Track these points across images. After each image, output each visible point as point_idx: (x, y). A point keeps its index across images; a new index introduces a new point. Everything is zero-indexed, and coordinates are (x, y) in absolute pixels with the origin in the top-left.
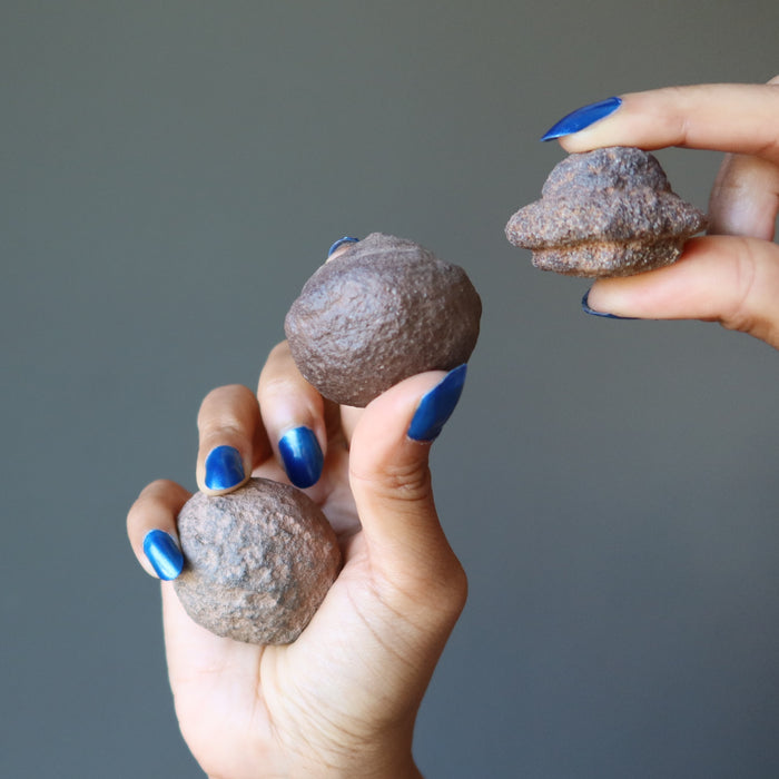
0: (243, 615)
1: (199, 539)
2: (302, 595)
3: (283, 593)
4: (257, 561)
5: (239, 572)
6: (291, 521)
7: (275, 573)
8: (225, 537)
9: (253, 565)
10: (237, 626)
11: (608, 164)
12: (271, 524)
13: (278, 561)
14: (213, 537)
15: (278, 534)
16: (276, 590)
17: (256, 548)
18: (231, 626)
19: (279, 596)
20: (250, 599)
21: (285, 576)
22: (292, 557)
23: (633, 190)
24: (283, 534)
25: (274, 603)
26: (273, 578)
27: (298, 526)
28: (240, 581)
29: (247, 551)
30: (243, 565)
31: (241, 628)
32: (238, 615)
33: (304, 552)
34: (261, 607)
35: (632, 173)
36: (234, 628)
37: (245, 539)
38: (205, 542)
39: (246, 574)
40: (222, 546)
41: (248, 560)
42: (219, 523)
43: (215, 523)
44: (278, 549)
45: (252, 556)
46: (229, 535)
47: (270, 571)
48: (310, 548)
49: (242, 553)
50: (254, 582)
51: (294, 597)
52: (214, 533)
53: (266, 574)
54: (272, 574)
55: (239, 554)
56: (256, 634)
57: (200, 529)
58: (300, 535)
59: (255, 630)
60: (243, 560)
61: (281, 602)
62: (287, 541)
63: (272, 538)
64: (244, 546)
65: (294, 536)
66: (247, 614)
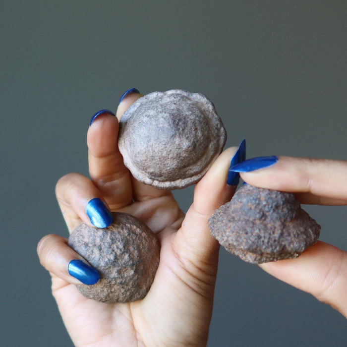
0: (116, 282)
1: (86, 245)
2: (146, 267)
3: (136, 266)
4: (121, 250)
5: (112, 257)
6: (135, 227)
7: (131, 256)
8: (101, 241)
9: (119, 252)
10: (113, 290)
11: (259, 204)
12: (124, 230)
13: (132, 249)
14: (95, 242)
15: (129, 235)
16: (133, 265)
17: (119, 243)
18: (109, 291)
19: (134, 268)
20: (119, 272)
21: (136, 256)
22: (138, 246)
23: (270, 223)
24: (131, 234)
25: (132, 272)
26: (131, 258)
27: (138, 230)
28: (113, 262)
29: (115, 246)
30: (114, 253)
31: (115, 291)
32: (113, 282)
33: (144, 243)
34: (126, 276)
35: (272, 211)
36: (111, 292)
37: (112, 239)
38: (90, 245)
39: (116, 258)
40: (100, 245)
41: (116, 250)
42: (96, 234)
43: (94, 235)
44: (131, 243)
45: (118, 248)
46: (103, 239)
47: (128, 255)
48: (146, 241)
49: (112, 247)
50: (121, 262)
51: (142, 268)
52: (94, 240)
53: (126, 257)
54: (129, 256)
55: (110, 248)
56: (123, 294)
57: (86, 240)
58: (140, 234)
59: (123, 291)
60: (113, 251)
61: (136, 272)
62: (134, 238)
63: (126, 237)
64: (113, 243)
65: (137, 235)
66: (118, 281)
